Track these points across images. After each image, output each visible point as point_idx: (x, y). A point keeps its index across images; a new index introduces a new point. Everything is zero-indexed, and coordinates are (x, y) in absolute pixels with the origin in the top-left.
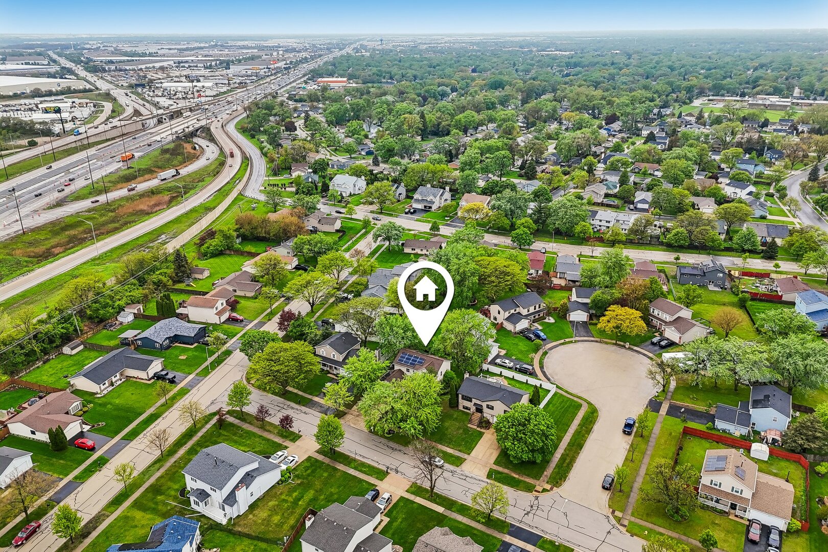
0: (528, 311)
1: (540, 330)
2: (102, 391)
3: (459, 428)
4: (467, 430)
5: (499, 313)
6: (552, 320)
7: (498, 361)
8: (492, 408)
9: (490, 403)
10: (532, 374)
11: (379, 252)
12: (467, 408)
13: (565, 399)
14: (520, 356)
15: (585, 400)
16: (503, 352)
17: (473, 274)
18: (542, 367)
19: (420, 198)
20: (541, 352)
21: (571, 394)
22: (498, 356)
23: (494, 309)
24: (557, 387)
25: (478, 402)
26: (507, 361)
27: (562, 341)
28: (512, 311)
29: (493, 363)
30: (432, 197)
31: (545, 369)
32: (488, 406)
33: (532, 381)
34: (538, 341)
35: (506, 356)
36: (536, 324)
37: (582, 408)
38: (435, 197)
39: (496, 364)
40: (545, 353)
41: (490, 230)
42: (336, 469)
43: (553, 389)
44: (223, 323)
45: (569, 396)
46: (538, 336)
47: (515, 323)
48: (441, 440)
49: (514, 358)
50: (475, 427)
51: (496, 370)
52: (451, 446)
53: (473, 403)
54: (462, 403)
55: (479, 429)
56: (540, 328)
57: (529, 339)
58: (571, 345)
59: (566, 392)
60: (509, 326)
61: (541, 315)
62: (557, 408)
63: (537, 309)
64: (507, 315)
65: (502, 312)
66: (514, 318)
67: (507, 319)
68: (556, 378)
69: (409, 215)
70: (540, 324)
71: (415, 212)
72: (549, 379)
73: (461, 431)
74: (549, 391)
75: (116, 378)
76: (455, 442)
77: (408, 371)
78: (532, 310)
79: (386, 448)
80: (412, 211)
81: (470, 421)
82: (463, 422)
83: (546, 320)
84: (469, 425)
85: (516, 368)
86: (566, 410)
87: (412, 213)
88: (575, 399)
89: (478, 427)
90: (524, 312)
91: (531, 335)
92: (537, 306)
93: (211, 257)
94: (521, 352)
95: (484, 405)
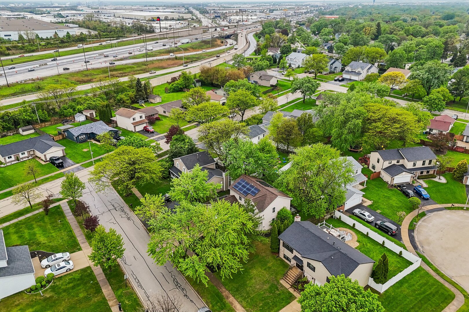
0: (414, 165)
1: (425, 188)
2: (6, 163)
3: (267, 282)
4: (275, 286)
5: (378, 162)
6: (443, 180)
7: (357, 211)
8: (313, 269)
9: (313, 263)
10: (395, 236)
11: (295, 103)
12: (288, 259)
13: (431, 281)
14: (387, 211)
15: (462, 291)
16: (368, 203)
17: (357, 117)
18: (411, 230)
19: (350, 70)
20: (415, 213)
21: (442, 276)
22: (359, 206)
23: (374, 157)
24: (424, 260)
25: (299, 256)
26: (367, 214)
27: (450, 205)
28: (394, 162)
29: (350, 212)
30: (359, 70)
31: (415, 234)
32: (309, 265)
33: (390, 245)
34: (416, 199)
35: (369, 209)
36: (421, 181)
37: (454, 302)
38: (363, 69)
39: (353, 214)
40: (423, 214)
41: (405, 98)
42: (98, 290)
43: (417, 262)
44: (138, 132)
45: (438, 278)
46: (419, 194)
47: (393, 175)
48: (237, 290)
49: (379, 211)
50: (287, 286)
51: (349, 221)
52: (244, 304)
53: (293, 255)
54: (283, 251)
55: (291, 290)
56: (425, 185)
57: (407, 195)
58: (461, 212)
59: (436, 271)
60: (386, 177)
61: (431, 172)
62: (414, 291)
63: (427, 165)
64: (387, 164)
65: (381, 160)
66: (393, 170)
67: (386, 170)
68: (426, 247)
69: (338, 82)
70: (426, 182)
71: (343, 80)
72: (415, 247)
73: (267, 286)
74: (411, 263)
75: (24, 156)
76: (252, 299)
77: (240, 199)
78: (419, 164)
79: (171, 281)
80: (340, 79)
81: (285, 276)
82: (277, 274)
83: (436, 180)
84: (282, 282)
85: (376, 224)
86: (427, 299)
87: (340, 81)
88: (447, 285)
89: (292, 286)
90: (409, 165)
91: (410, 191)
92: (427, 162)
93: (173, 92)
94: (392, 207)
95: (305, 261)
